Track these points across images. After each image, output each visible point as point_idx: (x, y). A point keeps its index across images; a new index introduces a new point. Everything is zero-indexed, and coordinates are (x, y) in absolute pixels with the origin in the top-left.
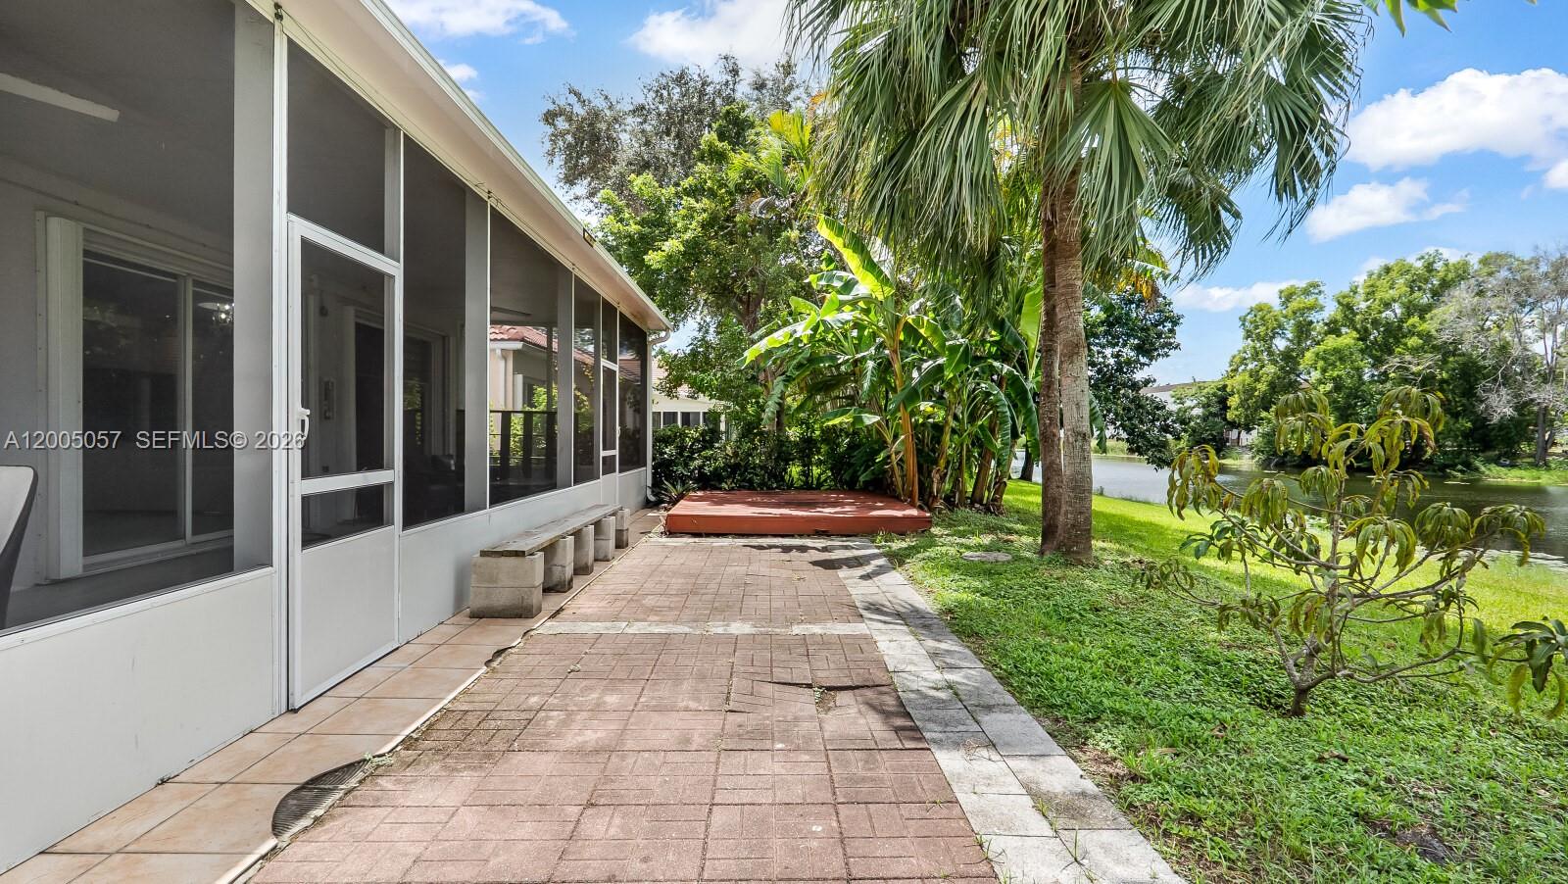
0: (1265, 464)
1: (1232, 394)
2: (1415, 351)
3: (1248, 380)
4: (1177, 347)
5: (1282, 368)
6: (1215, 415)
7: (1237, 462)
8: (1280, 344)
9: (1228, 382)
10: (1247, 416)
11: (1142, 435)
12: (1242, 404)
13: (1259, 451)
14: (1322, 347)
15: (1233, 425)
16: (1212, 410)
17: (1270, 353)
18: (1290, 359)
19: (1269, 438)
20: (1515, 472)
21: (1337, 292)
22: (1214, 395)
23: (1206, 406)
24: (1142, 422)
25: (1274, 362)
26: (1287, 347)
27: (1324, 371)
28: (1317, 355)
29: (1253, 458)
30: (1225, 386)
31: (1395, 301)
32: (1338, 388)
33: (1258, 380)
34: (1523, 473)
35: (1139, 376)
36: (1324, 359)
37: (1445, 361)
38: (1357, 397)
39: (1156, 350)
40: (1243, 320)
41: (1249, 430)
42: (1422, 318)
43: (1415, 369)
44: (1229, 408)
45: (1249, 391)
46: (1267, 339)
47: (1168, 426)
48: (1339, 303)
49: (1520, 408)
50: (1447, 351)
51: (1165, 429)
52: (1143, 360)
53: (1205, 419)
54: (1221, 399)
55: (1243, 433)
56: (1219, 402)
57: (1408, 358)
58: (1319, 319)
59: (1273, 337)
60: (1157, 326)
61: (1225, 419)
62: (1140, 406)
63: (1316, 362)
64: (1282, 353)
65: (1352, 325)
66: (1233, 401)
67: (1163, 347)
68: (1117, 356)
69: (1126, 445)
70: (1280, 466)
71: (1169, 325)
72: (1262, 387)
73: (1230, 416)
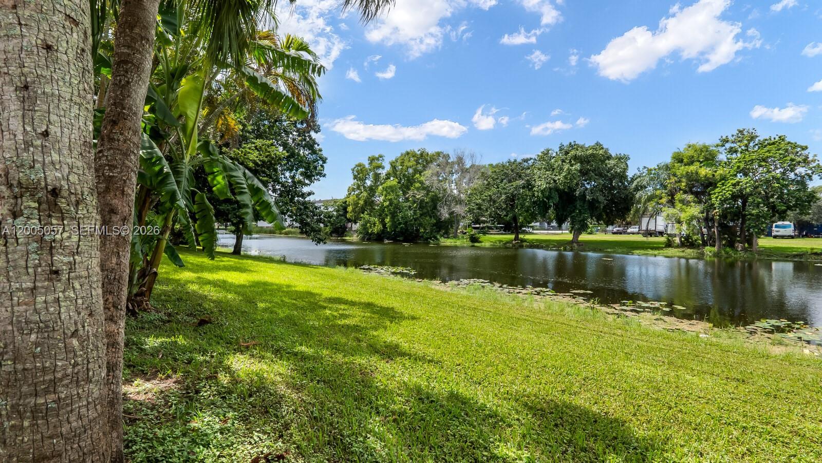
0: (363, 239)
1: (349, 205)
2: (418, 189)
3: (356, 199)
4: (324, 176)
5: (369, 194)
6: (342, 215)
7: (351, 238)
8: (369, 183)
9: (347, 200)
10: (355, 216)
11: (307, 224)
12: (354, 210)
13: (360, 233)
14: (385, 185)
15: (349, 220)
16: (341, 213)
17: (364, 187)
18: (372, 190)
19: (364, 226)
20: (449, 240)
21: (390, 160)
22: (341, 205)
23: (338, 211)
24: (308, 217)
25: (365, 190)
26: (371, 185)
27: (386, 196)
28: (383, 188)
29: (358, 236)
30: (346, 201)
31: (411, 167)
32: (391, 204)
33: (359, 199)
34: (452, 240)
35: (306, 190)
36: (386, 190)
37: (428, 194)
38: (397, 208)
39: (314, 176)
40: (353, 170)
41: (356, 223)
42: (420, 175)
43: (418, 197)
44: (348, 212)
45: (356, 204)
46: (363, 180)
47: (321, 219)
48: (391, 165)
49: (451, 213)
50: (427, 189)
51: (319, 221)
52: (307, 181)
53: (337, 217)
54: (344, 207)
55: (353, 224)
56: (343, 209)
57: (416, 192)
58: (383, 172)
59: (365, 179)
60: (315, 162)
61: (346, 217)
62: (306, 208)
63: (382, 192)
64: (369, 187)
65: (395, 176)
66: (350, 209)
67: (317, 175)
68: (293, 177)
69: (299, 231)
70: (369, 240)
71: (321, 162)
72: (361, 202)
73: (348, 216)
